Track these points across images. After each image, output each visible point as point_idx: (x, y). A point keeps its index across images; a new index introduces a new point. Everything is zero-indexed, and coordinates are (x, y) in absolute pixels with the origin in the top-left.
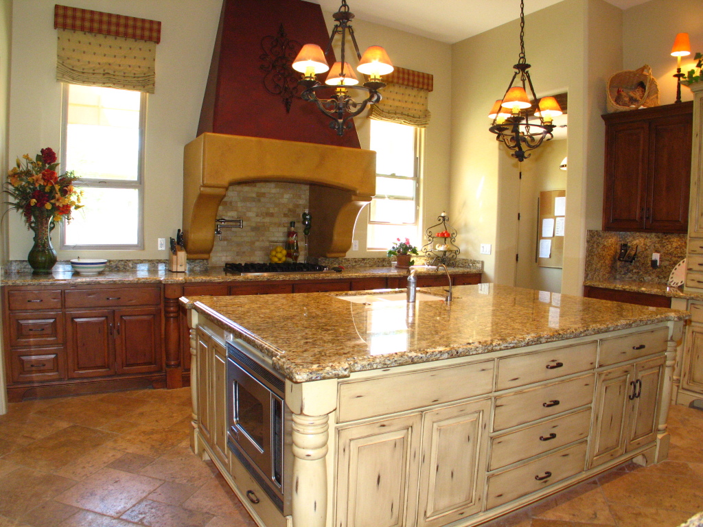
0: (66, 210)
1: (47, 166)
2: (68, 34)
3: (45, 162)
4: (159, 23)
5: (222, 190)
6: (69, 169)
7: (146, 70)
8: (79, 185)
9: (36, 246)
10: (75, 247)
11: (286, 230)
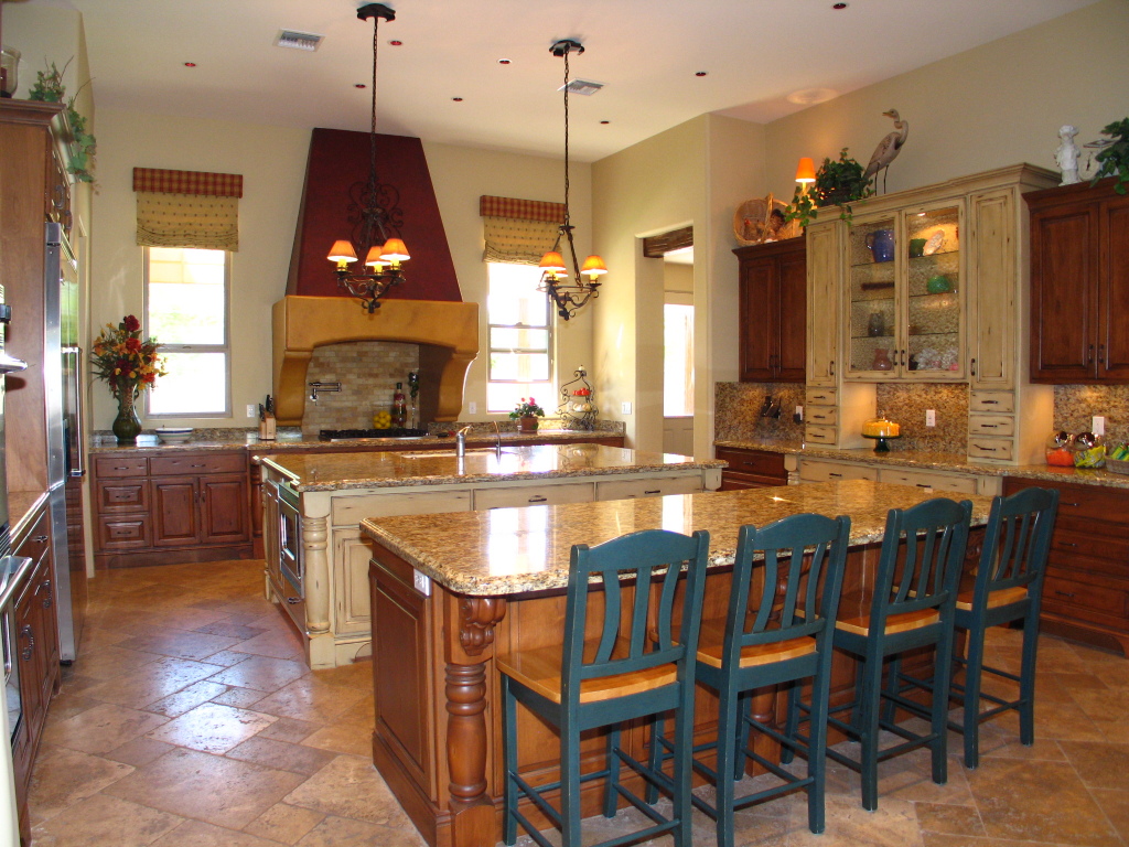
0: (150, 378)
1: (130, 333)
2: (147, 196)
3: (127, 330)
4: (241, 177)
5: (307, 353)
6: (152, 335)
7: (228, 228)
8: (162, 351)
9: (120, 415)
10: (159, 416)
11: (392, 392)
